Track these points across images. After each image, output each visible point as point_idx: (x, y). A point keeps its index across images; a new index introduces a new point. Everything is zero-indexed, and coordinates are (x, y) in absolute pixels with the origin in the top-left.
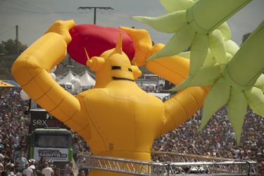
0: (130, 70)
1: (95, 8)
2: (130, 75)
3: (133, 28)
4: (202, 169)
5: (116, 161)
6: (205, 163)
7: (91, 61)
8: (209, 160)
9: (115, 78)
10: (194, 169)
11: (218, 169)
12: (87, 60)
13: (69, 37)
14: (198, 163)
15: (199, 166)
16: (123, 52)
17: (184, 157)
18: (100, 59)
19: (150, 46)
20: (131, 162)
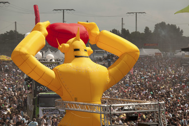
0: (85, 50)
1: (64, 10)
2: (86, 54)
3: (87, 22)
4: (131, 108)
5: (78, 104)
6: (133, 104)
7: (61, 46)
8: (135, 102)
9: (76, 57)
10: (126, 108)
11: (141, 108)
12: (58, 46)
13: (47, 32)
14: (129, 104)
15: (129, 106)
16: (80, 40)
17: (120, 101)
18: (67, 45)
19: (98, 32)
20: (87, 105)
